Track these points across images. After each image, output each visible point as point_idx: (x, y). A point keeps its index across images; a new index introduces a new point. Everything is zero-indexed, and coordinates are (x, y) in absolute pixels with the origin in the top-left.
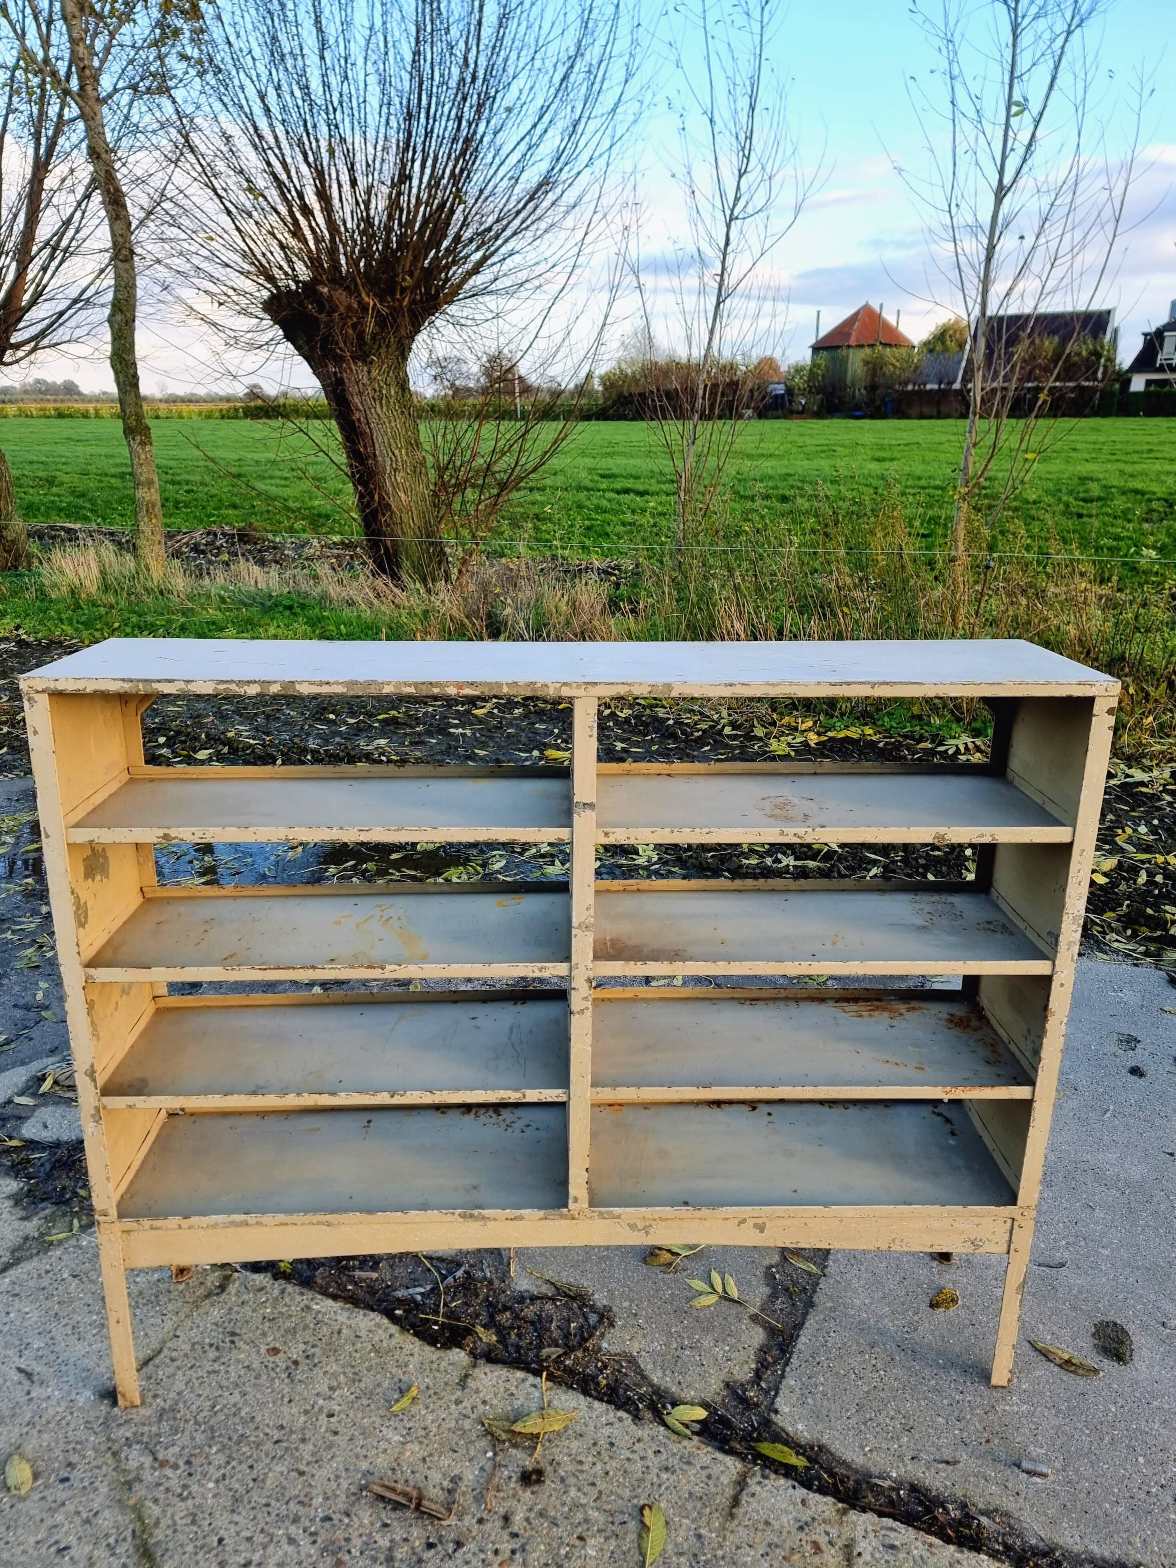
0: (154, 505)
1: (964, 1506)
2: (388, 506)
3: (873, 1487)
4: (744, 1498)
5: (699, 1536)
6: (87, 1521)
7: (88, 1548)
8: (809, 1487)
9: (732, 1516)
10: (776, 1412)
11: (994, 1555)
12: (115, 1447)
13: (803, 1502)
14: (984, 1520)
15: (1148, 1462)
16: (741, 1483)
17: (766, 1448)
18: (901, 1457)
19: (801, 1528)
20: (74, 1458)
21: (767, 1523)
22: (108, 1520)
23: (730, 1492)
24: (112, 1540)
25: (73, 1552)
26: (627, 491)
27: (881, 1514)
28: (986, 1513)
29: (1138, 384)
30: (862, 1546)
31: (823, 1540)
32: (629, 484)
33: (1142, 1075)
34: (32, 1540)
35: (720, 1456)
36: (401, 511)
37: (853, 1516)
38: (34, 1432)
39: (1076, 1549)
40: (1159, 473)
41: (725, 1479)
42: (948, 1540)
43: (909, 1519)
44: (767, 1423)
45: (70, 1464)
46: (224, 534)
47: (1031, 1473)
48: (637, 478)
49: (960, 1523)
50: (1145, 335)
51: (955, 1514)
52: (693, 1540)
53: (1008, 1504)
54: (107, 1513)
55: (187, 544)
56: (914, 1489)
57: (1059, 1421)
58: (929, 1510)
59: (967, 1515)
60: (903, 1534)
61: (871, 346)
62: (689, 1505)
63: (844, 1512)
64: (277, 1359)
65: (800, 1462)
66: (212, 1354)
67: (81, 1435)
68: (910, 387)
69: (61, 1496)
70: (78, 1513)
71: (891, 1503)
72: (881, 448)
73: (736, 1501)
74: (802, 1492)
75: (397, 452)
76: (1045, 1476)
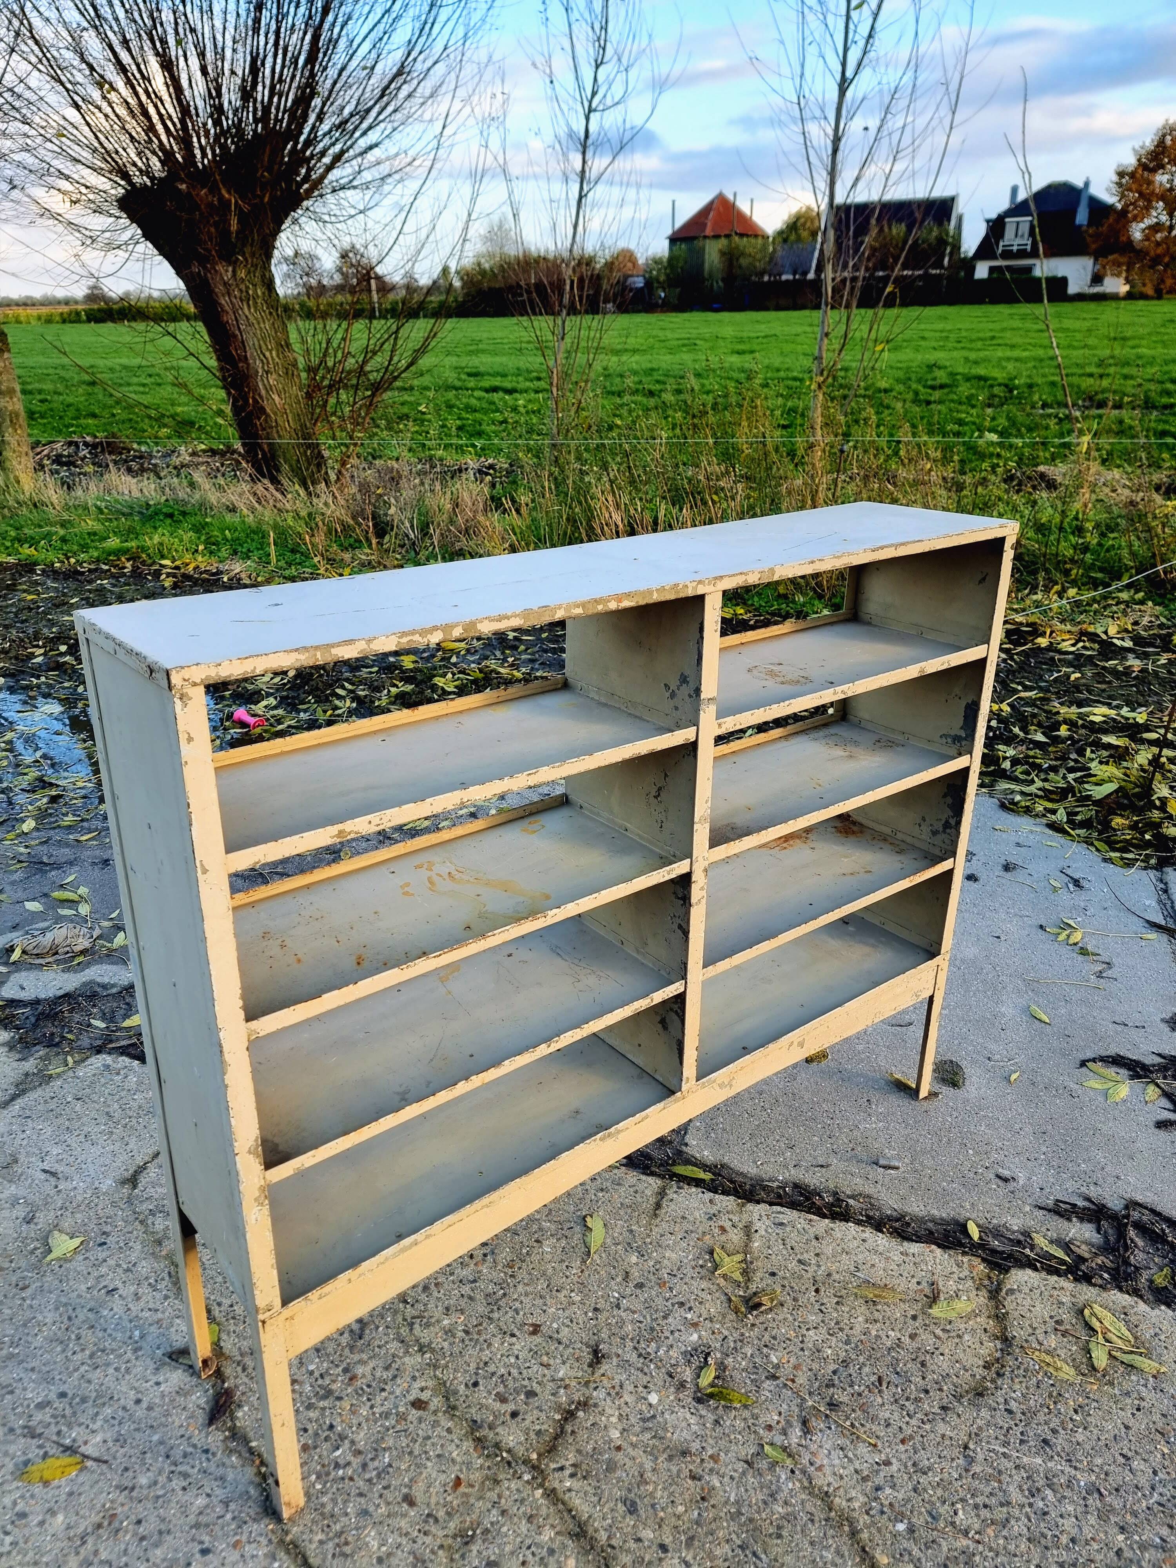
0: (17, 416)
1: (835, 1194)
2: (263, 410)
3: (764, 1188)
4: (664, 1203)
5: (631, 1231)
6: (128, 1270)
7: (132, 1289)
8: (716, 1192)
9: (656, 1215)
10: (686, 1145)
11: (859, 1223)
12: (141, 1217)
13: (711, 1201)
14: (851, 1202)
15: (977, 1153)
16: (662, 1193)
17: (680, 1170)
18: (786, 1167)
19: (710, 1219)
20: (108, 1229)
21: (684, 1218)
22: (145, 1267)
23: (652, 1201)
24: (152, 1281)
25: (120, 1292)
26: (495, 389)
27: (771, 1204)
28: (852, 1197)
29: (982, 271)
30: (758, 1225)
31: (727, 1225)
32: (497, 382)
33: (976, 880)
34: (83, 1287)
35: (643, 1177)
36: (275, 414)
37: (750, 1207)
38: (68, 1213)
39: (921, 1214)
40: (1000, 359)
41: (648, 1192)
42: (824, 1216)
43: (793, 1205)
44: (680, 1153)
45: (104, 1233)
46: (86, 444)
47: (886, 1167)
48: (504, 376)
49: (832, 1205)
50: (988, 221)
51: (828, 1199)
52: (626, 1234)
53: (869, 1189)
54: (144, 1263)
55: (48, 456)
56: (796, 1186)
57: (908, 1131)
58: (807, 1199)
59: (838, 1200)
60: (789, 1215)
61: (728, 236)
62: (622, 1212)
63: (743, 1205)
65: (707, 1176)
67: (109, 1211)
68: (766, 278)
69: (101, 1255)
70: (119, 1266)
71: (779, 1196)
72: (741, 341)
73: (658, 1206)
74: (710, 1195)
75: (267, 354)
76: (897, 1168)
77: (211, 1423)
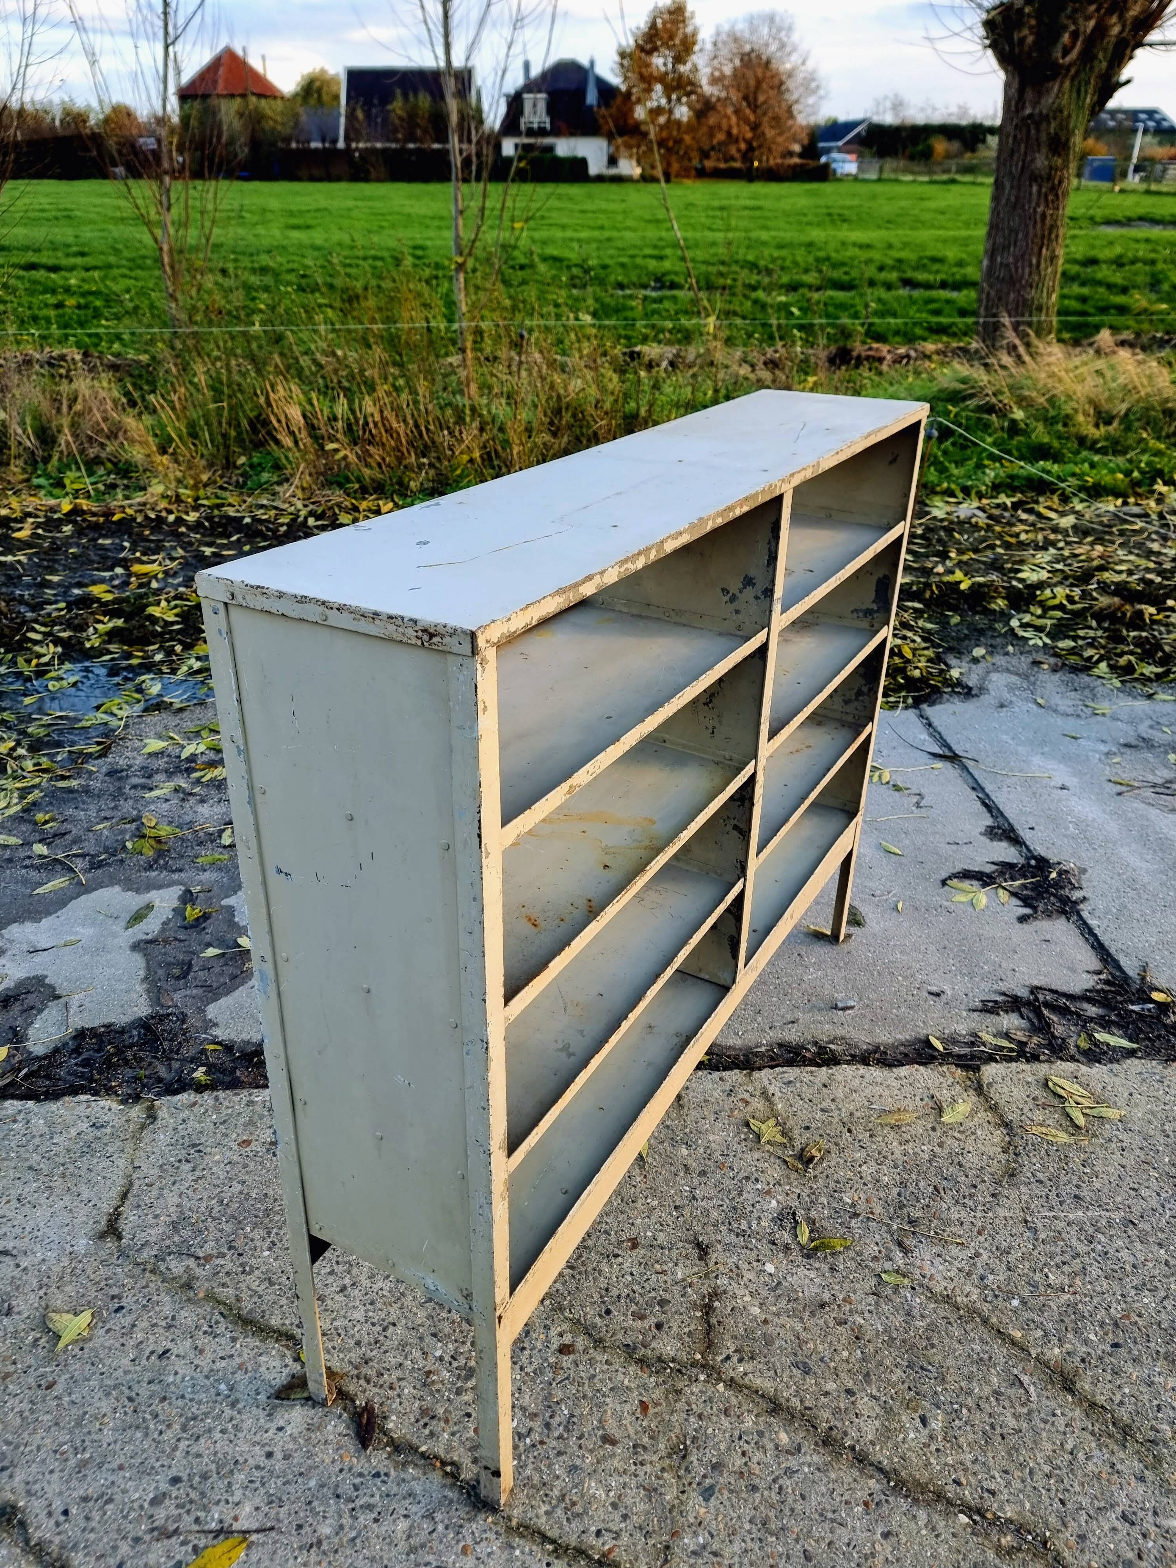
1: (816, 1043)
3: (756, 1054)
6: (169, 1327)
7: (188, 1343)
8: (719, 1070)
9: (682, 1105)
11: (848, 1063)
12: (149, 1267)
13: (722, 1079)
14: (832, 1046)
15: (904, 978)
18: (764, 1031)
19: (729, 1095)
20: (115, 1291)
21: (707, 1101)
22: (187, 1317)
24: (206, 1328)
25: (175, 1351)
26: (32, 267)
27: (772, 1067)
28: (831, 1042)
29: (508, 148)
30: (771, 1089)
31: (747, 1096)
32: (33, 258)
34: (126, 1362)
37: (756, 1074)
38: (53, 1289)
39: (890, 1041)
42: (819, 1066)
43: (790, 1063)
45: (113, 1297)
47: (844, 1009)
48: (38, 250)
49: (819, 1054)
50: (507, 96)
51: (814, 1049)
53: (840, 1032)
54: (183, 1313)
56: (780, 1045)
57: (844, 973)
58: (797, 1054)
59: (820, 1047)
60: (792, 1073)
63: (750, 1075)
64: (253, 1146)
66: (187, 1167)
67: (104, 1272)
68: (294, 145)
69: (127, 1321)
70: (155, 1325)
71: (772, 1059)
74: (716, 1075)
76: (852, 1007)
77: (365, 1447)
